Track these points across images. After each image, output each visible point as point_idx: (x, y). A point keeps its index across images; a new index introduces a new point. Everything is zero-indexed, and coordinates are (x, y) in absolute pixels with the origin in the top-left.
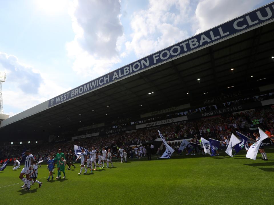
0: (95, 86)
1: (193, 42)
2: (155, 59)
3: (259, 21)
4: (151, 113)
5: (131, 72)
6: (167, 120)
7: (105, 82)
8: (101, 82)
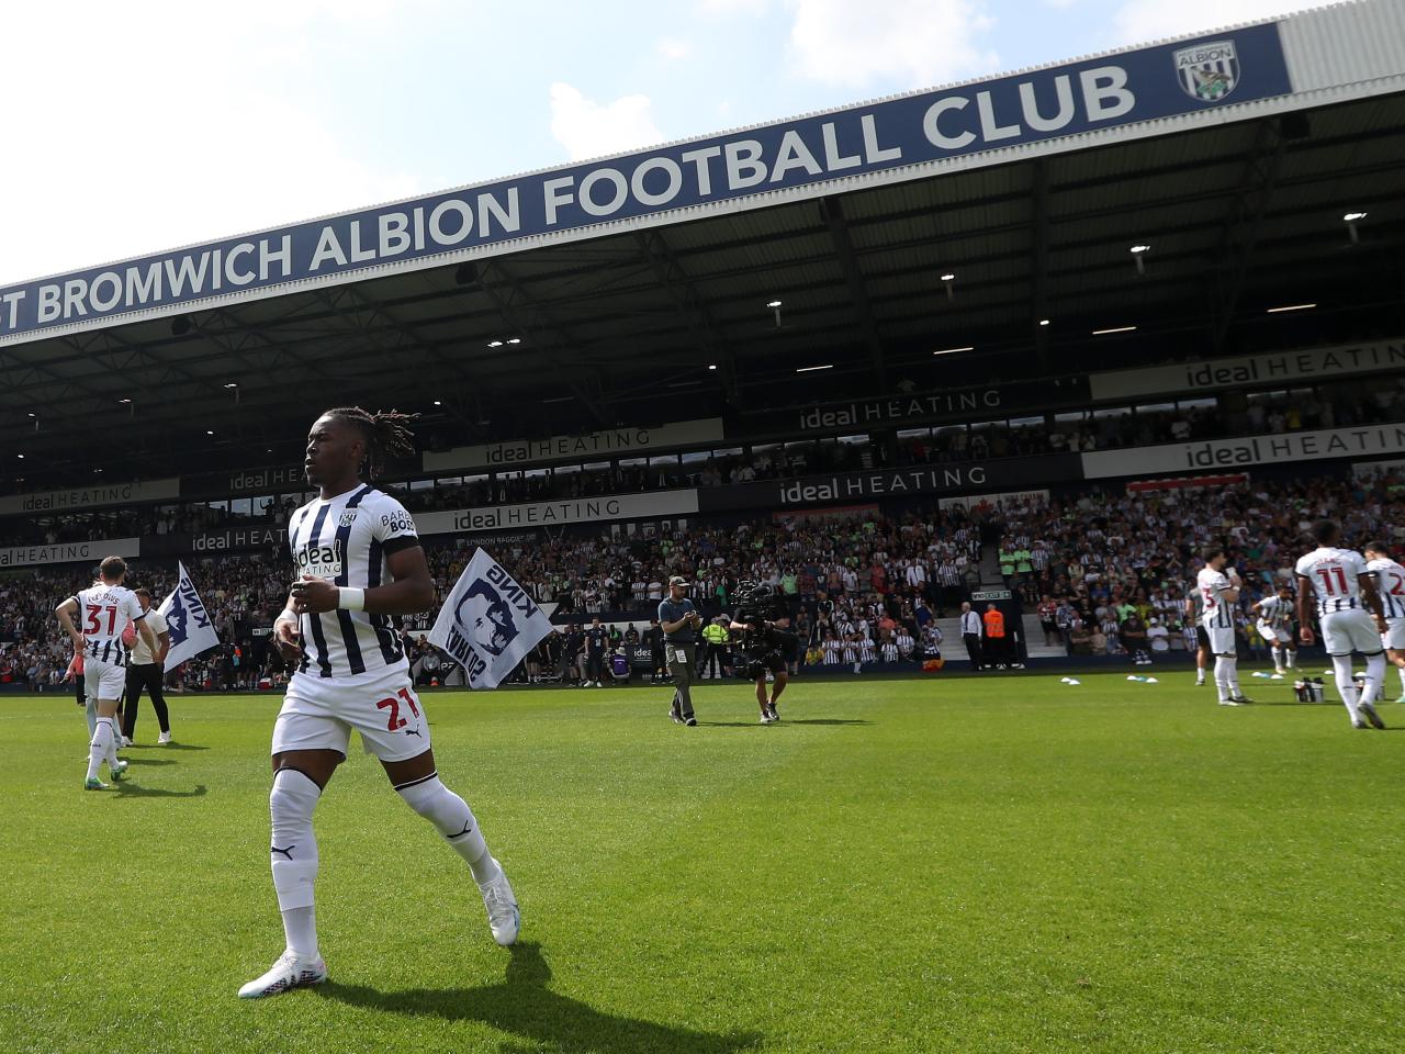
0: (197, 287)
1: (743, 155)
2: (552, 203)
3: (1022, 132)
4: (494, 447)
5: (420, 245)
6: (583, 502)
7: (264, 275)
8: (240, 271)
